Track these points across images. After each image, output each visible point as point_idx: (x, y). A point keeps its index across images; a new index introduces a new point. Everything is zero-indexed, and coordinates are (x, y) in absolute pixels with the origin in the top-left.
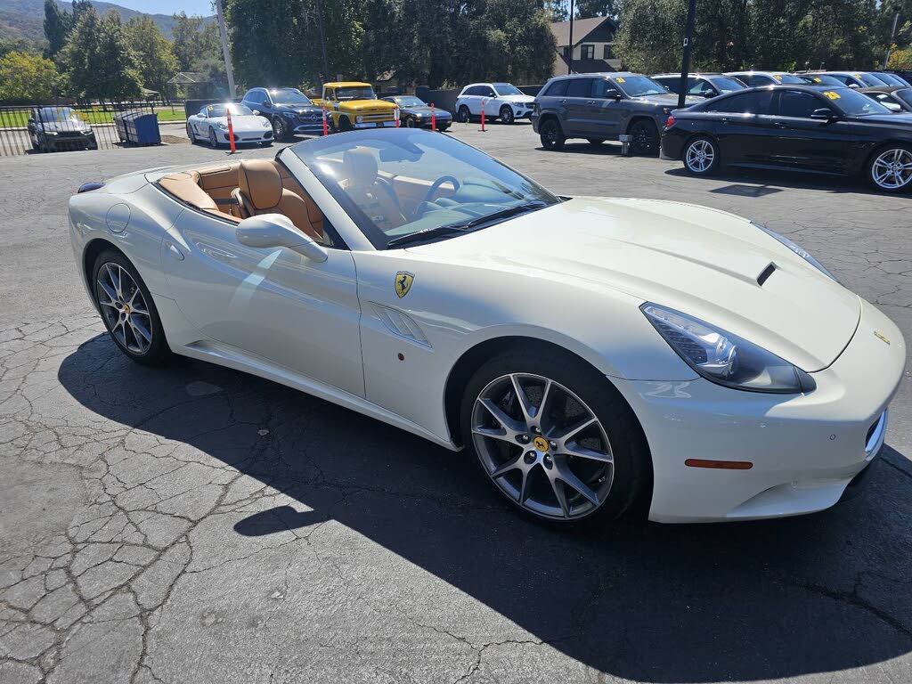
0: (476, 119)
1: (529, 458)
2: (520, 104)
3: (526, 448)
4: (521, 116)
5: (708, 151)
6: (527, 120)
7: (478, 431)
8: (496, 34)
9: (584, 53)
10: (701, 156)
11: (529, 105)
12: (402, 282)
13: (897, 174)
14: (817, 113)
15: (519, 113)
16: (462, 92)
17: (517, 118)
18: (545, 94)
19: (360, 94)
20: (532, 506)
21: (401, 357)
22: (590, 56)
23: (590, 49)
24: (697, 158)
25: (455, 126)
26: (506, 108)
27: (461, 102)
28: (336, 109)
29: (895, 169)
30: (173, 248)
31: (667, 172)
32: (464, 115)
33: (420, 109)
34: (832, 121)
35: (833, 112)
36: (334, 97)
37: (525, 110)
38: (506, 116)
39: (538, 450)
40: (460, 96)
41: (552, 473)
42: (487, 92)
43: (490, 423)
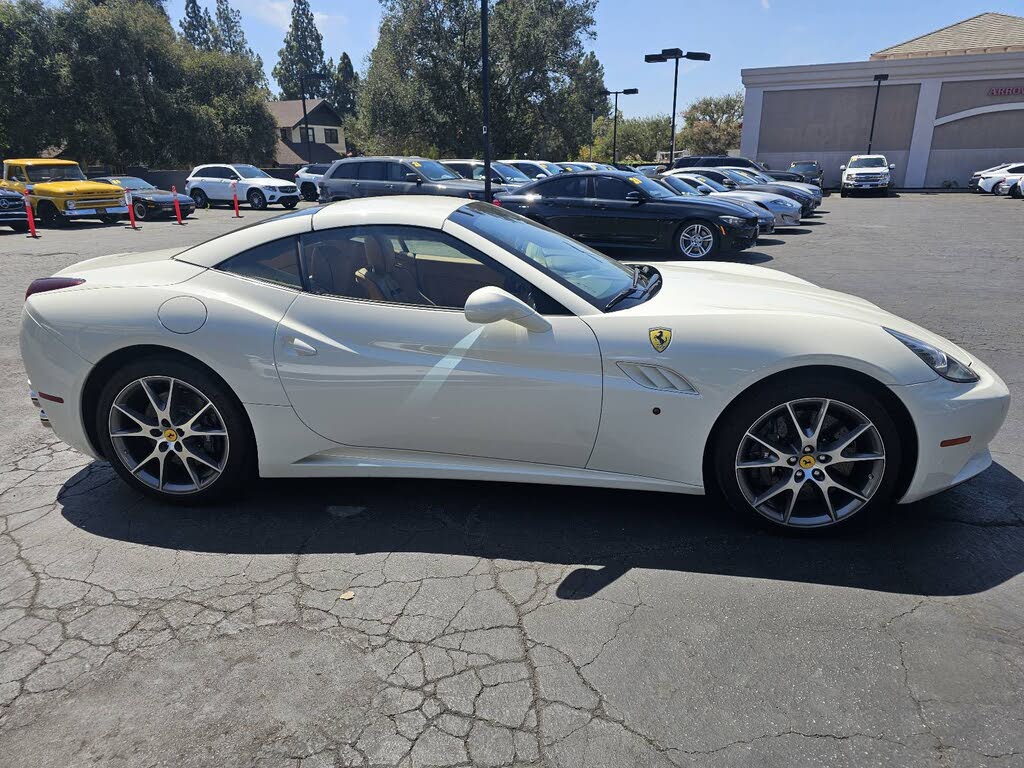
0: (217, 204)
2: (273, 188)
4: (275, 200)
6: (280, 206)
8: (203, 111)
9: (304, 136)
11: (283, 189)
12: (659, 337)
13: (699, 245)
14: (632, 195)
15: (272, 197)
16: (193, 173)
17: (271, 203)
18: (332, 177)
19: (61, 173)
21: (657, 411)
22: (311, 139)
23: (310, 132)
25: (198, 213)
26: (254, 192)
27: (192, 185)
28: (31, 192)
29: (696, 241)
30: (297, 341)
32: (202, 199)
33: (152, 194)
34: (642, 202)
35: (642, 195)
36: (27, 178)
37: (279, 195)
38: (256, 201)
40: (190, 179)
41: (825, 484)
42: (228, 174)
43: (760, 454)
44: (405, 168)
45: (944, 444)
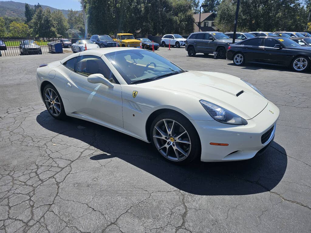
0: (167, 46)
1: (169, 144)
2: (182, 41)
3: (168, 141)
4: (182, 45)
5: (241, 58)
6: (184, 47)
7: (155, 136)
8: (175, 18)
9: (205, 24)
10: (239, 59)
12: (134, 94)
13: (301, 66)
14: (276, 46)
15: (182, 44)
16: (163, 37)
17: (181, 46)
18: (189, 38)
19: (129, 37)
20: (170, 158)
21: (134, 115)
22: (207, 25)
23: (207, 23)
24: (237, 60)
25: (160, 48)
26: (177, 43)
27: (162, 40)
28: (121, 42)
29: (300, 64)
30: (69, 84)
31: (228, 64)
32: (164, 45)
33: (149, 42)
34: (281, 48)
36: (121, 38)
37: (184, 43)
38: (177, 45)
39: (171, 141)
40: (162, 38)
41: (175, 148)
42: (171, 37)
43: (158, 134)
44: (210, 35)
45: (211, 144)
